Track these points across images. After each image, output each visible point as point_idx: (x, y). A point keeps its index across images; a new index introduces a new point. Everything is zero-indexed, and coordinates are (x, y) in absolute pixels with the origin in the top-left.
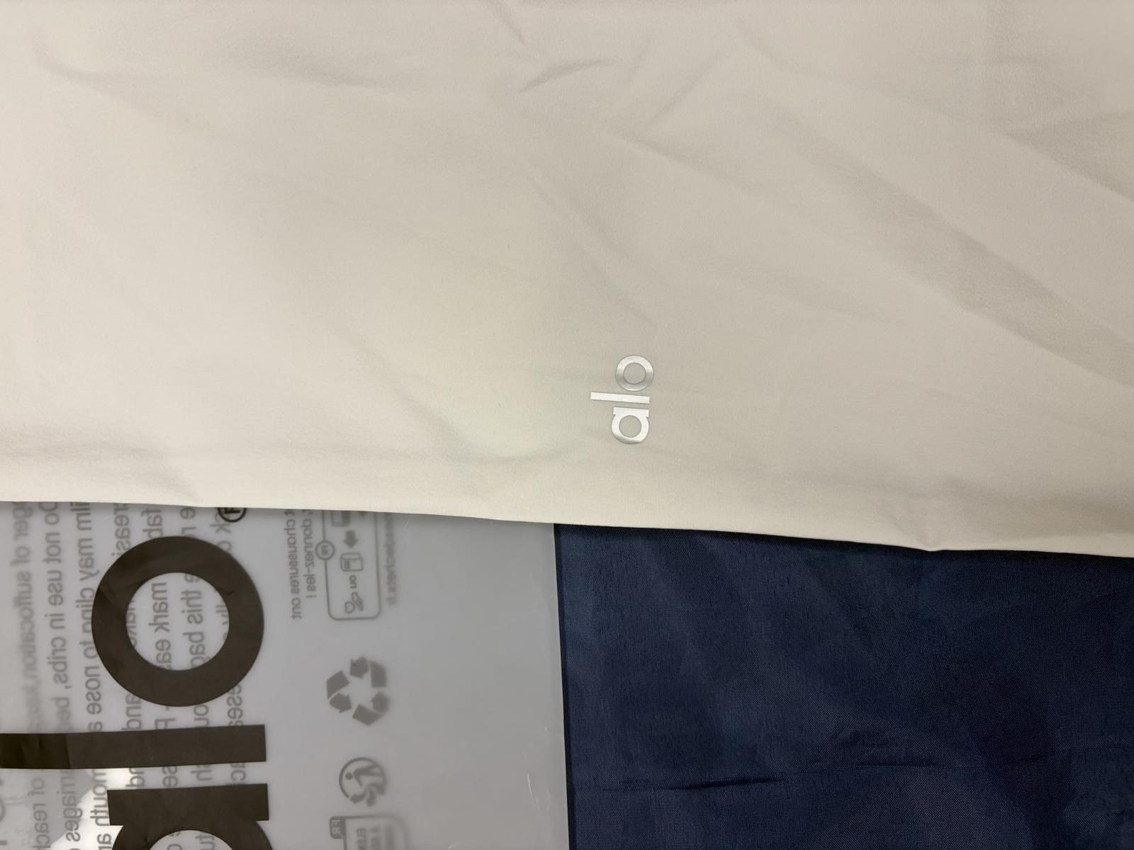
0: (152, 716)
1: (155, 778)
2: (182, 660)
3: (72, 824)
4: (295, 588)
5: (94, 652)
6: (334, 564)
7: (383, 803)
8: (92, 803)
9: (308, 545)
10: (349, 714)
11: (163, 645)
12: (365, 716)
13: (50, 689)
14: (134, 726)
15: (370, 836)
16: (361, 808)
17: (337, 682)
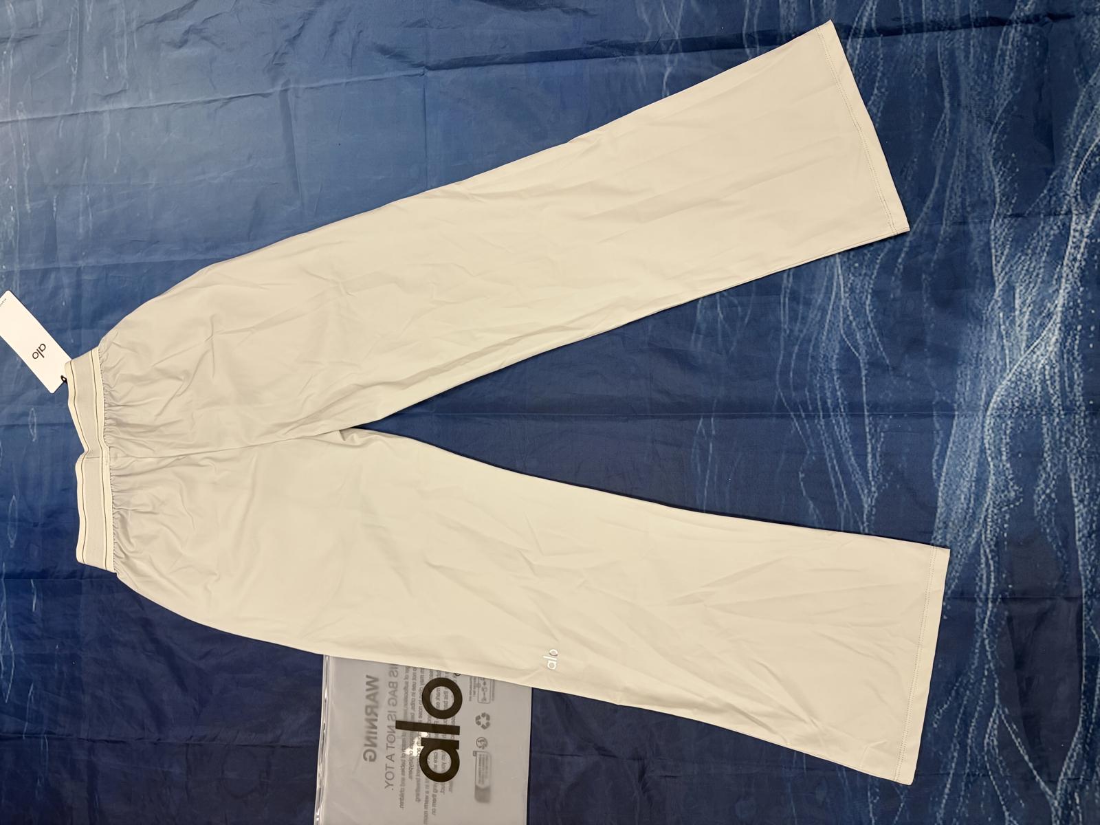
0: (434, 720)
1: (433, 736)
2: (442, 708)
3: (411, 745)
4: (470, 694)
5: (421, 703)
6: (480, 689)
7: (486, 749)
8: (417, 740)
9: (474, 684)
10: (480, 726)
11: (438, 703)
12: (484, 727)
13: (410, 711)
14: (429, 722)
15: (482, 756)
16: (481, 749)
17: (478, 718)
